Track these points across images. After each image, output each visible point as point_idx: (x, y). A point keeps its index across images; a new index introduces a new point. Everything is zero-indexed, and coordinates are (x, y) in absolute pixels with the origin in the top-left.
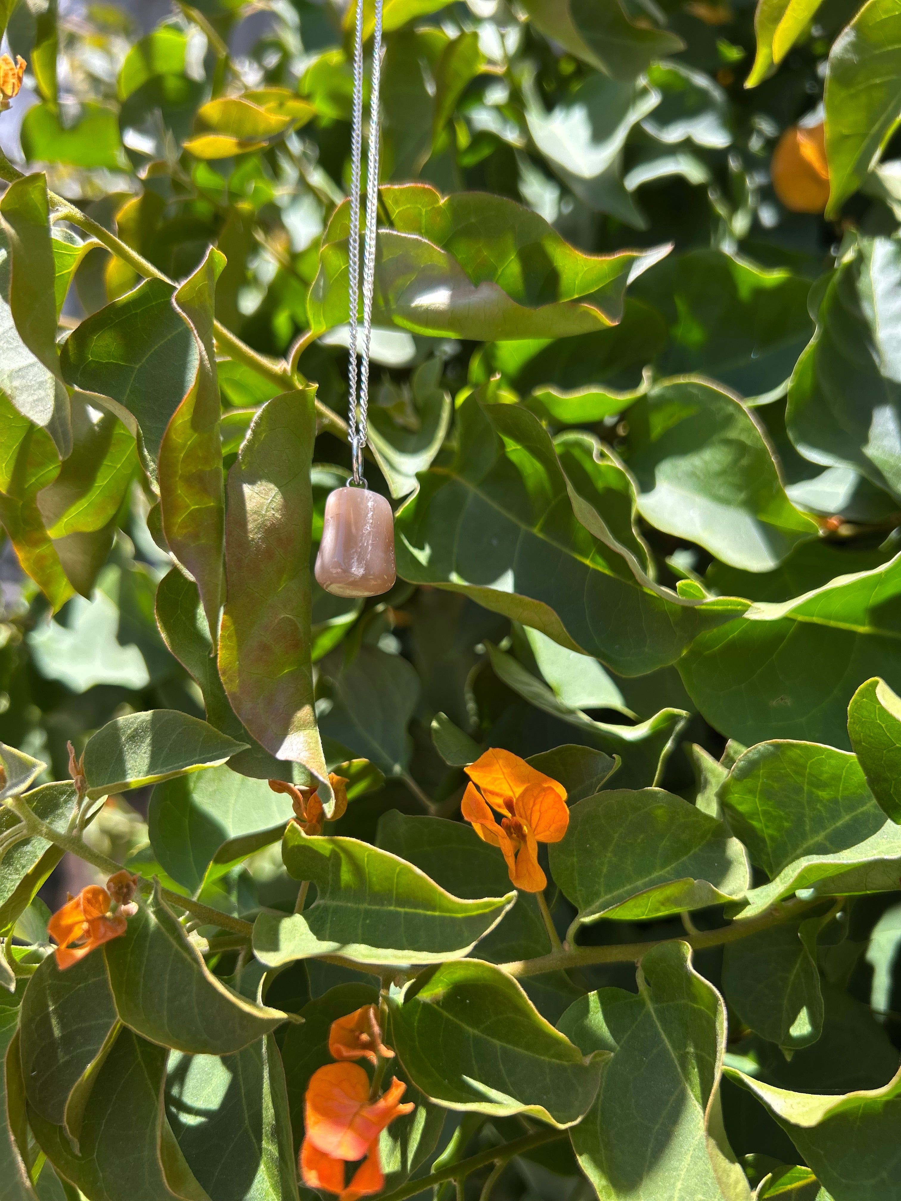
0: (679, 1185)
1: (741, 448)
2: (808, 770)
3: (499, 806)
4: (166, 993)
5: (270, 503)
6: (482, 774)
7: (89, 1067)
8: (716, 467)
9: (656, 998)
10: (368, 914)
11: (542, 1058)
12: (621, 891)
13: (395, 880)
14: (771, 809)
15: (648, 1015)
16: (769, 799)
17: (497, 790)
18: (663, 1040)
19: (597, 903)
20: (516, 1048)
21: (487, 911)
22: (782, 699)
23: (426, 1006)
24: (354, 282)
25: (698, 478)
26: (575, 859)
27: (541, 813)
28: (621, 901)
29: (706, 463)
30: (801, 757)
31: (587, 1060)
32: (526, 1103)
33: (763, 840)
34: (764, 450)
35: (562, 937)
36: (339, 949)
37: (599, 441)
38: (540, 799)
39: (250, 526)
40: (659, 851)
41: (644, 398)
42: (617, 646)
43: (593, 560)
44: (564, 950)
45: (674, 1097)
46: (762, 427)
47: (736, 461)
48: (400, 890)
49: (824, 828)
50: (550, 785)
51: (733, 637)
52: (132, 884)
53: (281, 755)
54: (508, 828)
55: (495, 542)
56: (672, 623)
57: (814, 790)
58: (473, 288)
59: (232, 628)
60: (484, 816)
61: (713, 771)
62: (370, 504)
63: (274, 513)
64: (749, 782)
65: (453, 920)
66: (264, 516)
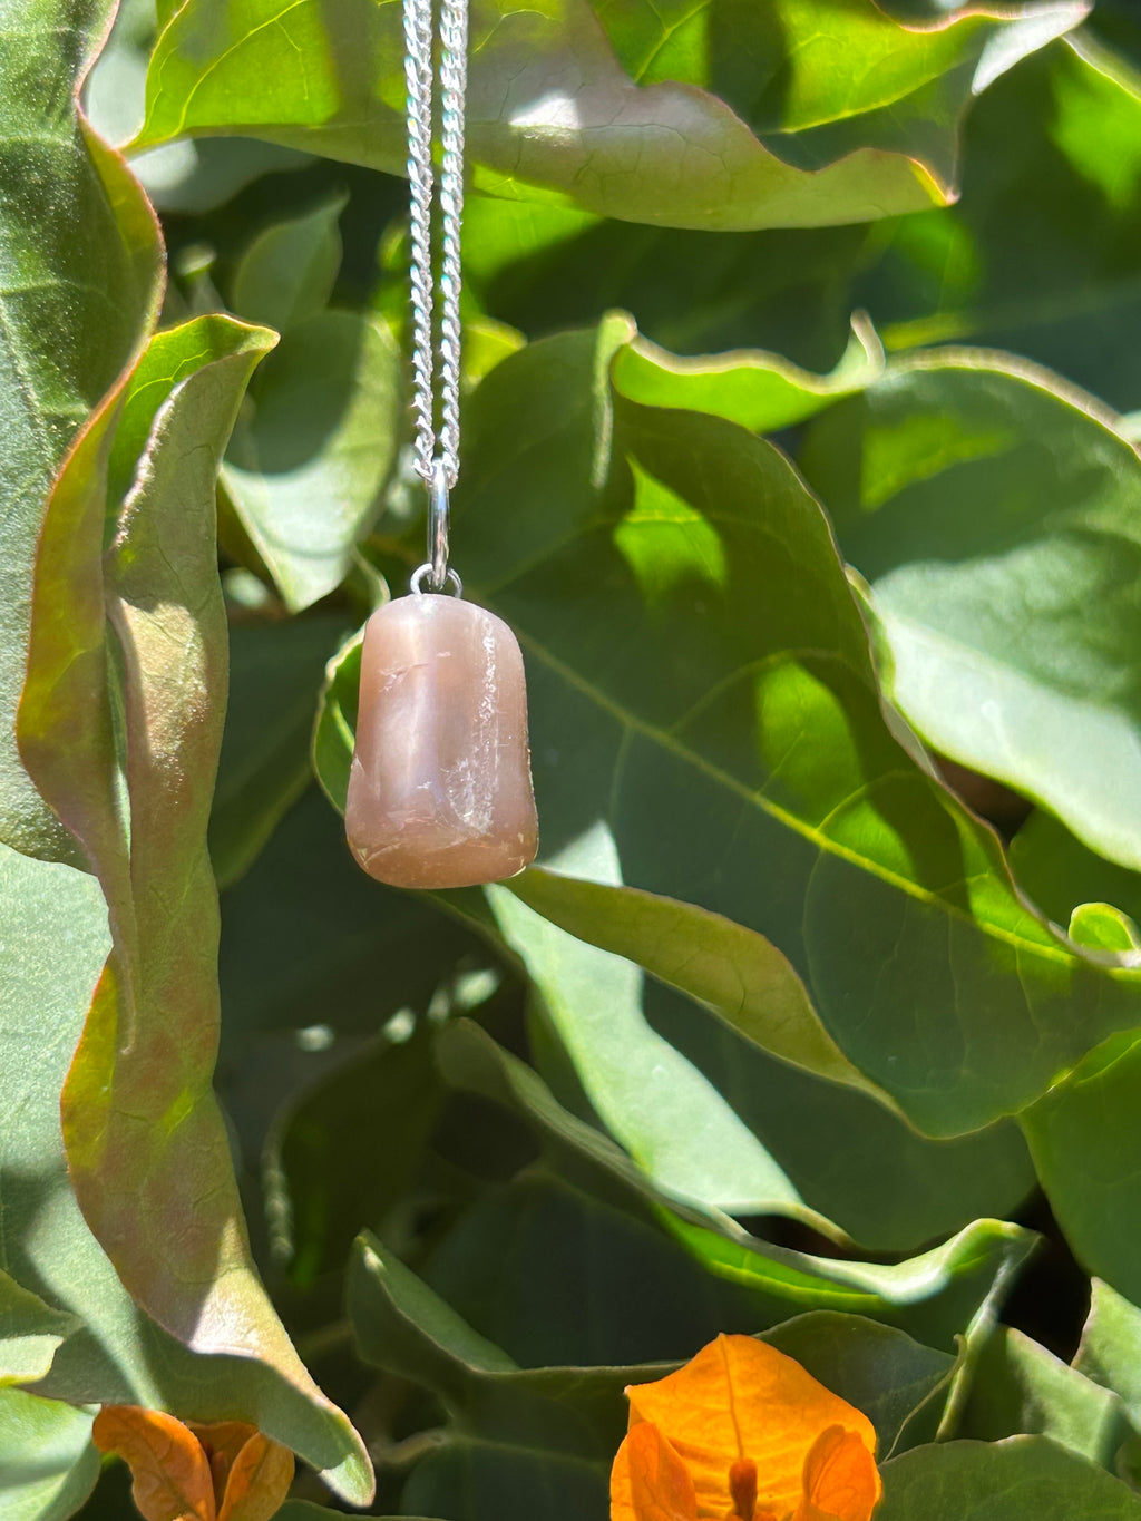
1: (1123, 556)
5: (189, 653)
17: (703, 1444)
25: (998, 620)
29: (1021, 582)
41: (860, 394)
53: (203, 1344)
56: (1029, 1005)
62: (489, 644)
63: (196, 682)
66: (181, 691)
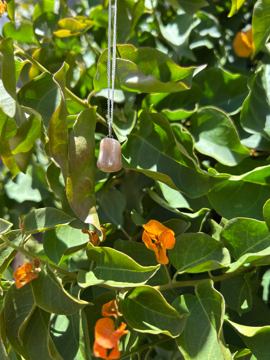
0: (209, 355)
1: (226, 128)
2: (248, 227)
3: (153, 238)
4: (50, 296)
5: (83, 143)
6: (148, 228)
7: (26, 319)
8: (218, 134)
9: (201, 297)
10: (113, 271)
11: (167, 316)
12: (190, 264)
13: (122, 261)
14: (236, 239)
15: (199, 303)
16: (236, 236)
17: (153, 233)
18: (204, 310)
19: (183, 268)
20: (159, 313)
21: (151, 270)
22: (239, 205)
23: (131, 299)
24: (109, 74)
25: (213, 137)
26: (176, 254)
27: (166, 240)
28: (191, 267)
29: (215, 133)
30: (246, 223)
31: (181, 317)
32: (163, 330)
33: (234, 249)
34: (234, 129)
35: (172, 278)
36: (104, 282)
37: (183, 126)
38: (166, 236)
39: (77, 150)
40: (202, 252)
41: (196, 113)
42: (189, 189)
43: (181, 162)
44: (173, 282)
45: (207, 328)
46: (233, 122)
47: (224, 132)
48: (123, 264)
49: (253, 245)
50: (169, 231)
51: (224, 186)
52: (40, 262)
53: (86, 222)
54: (156, 244)
55: (151, 157)
56: (206, 181)
57: (250, 233)
58: (146, 77)
59: (71, 182)
60: (149, 241)
61: (217, 228)
62: (114, 143)
63: (84, 146)
64: (230, 231)
65: (140, 273)
66: (81, 147)
